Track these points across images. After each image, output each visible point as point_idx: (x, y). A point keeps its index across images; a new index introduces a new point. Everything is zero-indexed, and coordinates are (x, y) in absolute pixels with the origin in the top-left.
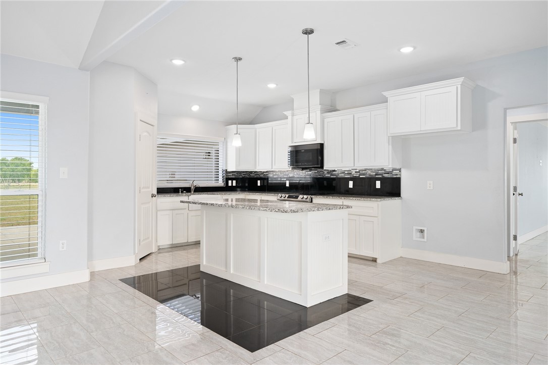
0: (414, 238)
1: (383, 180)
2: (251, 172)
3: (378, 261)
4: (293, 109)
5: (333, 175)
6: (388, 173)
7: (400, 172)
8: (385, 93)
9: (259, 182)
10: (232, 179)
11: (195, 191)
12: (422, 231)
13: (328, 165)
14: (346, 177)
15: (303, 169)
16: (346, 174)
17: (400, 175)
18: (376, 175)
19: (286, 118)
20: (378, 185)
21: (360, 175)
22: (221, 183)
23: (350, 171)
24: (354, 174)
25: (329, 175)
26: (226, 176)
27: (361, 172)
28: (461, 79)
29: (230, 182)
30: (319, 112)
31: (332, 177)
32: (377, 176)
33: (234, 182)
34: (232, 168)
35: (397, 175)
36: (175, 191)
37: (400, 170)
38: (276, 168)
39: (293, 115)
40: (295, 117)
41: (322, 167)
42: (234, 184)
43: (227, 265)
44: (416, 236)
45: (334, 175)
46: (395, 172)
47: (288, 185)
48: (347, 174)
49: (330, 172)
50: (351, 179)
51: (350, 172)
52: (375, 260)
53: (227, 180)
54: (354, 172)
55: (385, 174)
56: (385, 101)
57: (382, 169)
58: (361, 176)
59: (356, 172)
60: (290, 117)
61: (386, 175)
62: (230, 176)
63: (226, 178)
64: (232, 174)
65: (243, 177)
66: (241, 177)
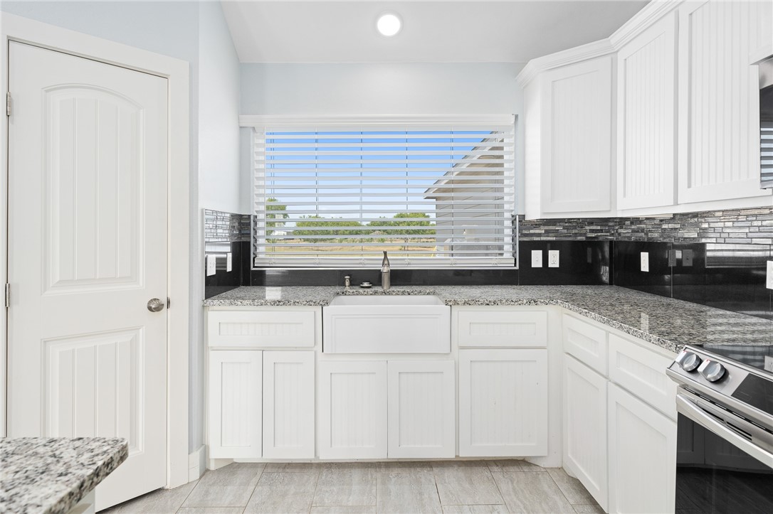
10: (545, 247)
22: (505, 258)
26: (525, 235)
29: (536, 254)
42: (554, 262)
53: (528, 246)
62: (539, 235)
63: (520, 242)
64: (547, 228)
65: (587, 238)
66: (583, 238)
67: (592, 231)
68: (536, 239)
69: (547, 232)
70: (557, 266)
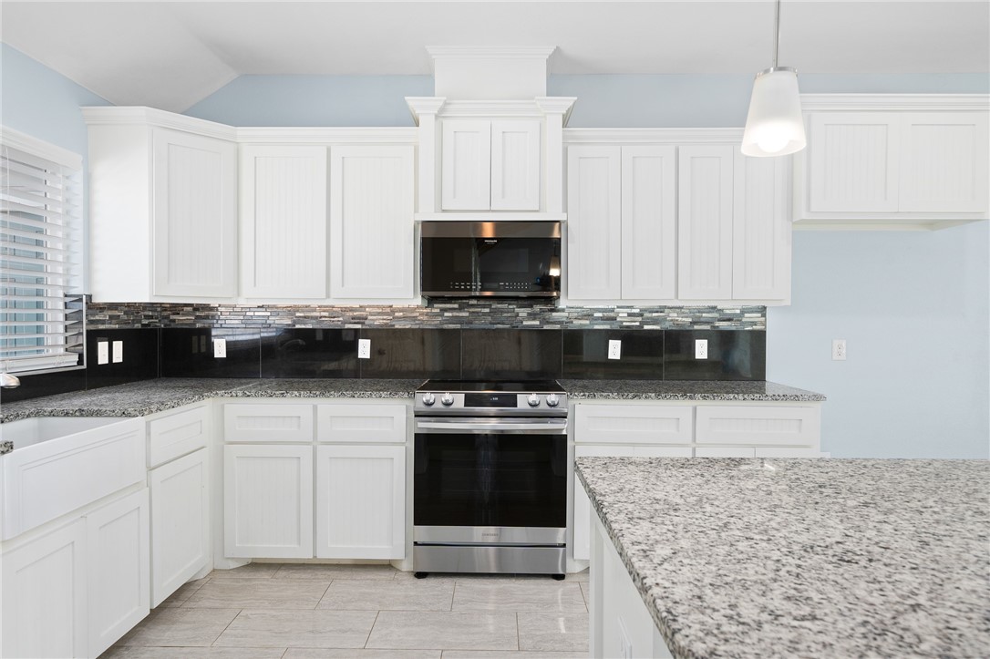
1: (716, 338)
5: (548, 323)
6: (729, 320)
7: (764, 315)
10: (111, 336)
14: (596, 327)
16: (598, 318)
17: (764, 324)
18: (693, 323)
20: (702, 349)
21: (642, 323)
22: (58, 356)
23: (613, 310)
24: (624, 319)
25: (537, 323)
26: (90, 322)
27: (647, 315)
29: (103, 347)
31: (546, 327)
32: (696, 327)
33: (118, 346)
35: (754, 323)
37: (763, 310)
42: (118, 357)
45: (554, 323)
46: (748, 317)
48: (602, 319)
50: (613, 334)
51: (612, 314)
53: (94, 337)
54: (623, 314)
55: (719, 320)
57: (714, 309)
58: (646, 327)
59: (630, 315)
61: (724, 325)
62: (103, 322)
63: (87, 331)
64: (110, 313)
65: (143, 325)
66: (138, 326)
67: (147, 317)
68: (101, 327)
69: (111, 317)
70: (121, 360)
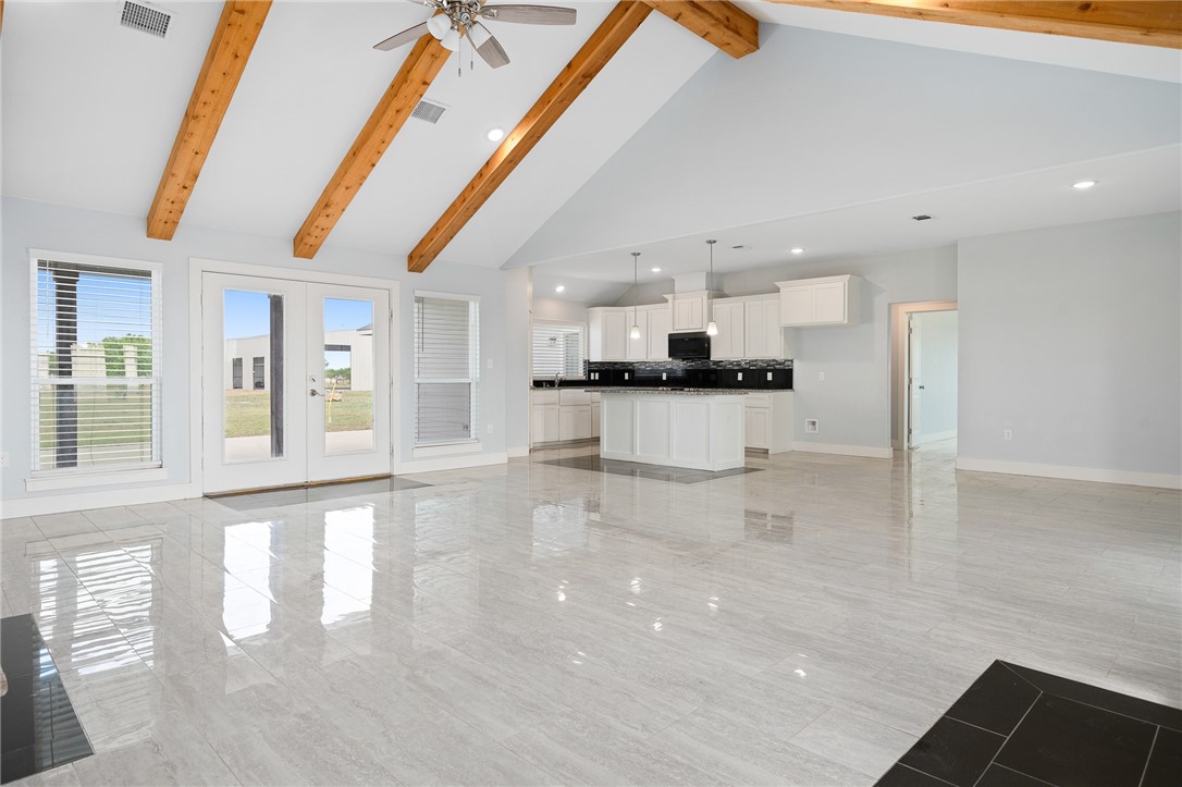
0: (807, 431)
1: (775, 372)
2: (616, 363)
3: (770, 452)
4: (674, 293)
6: (780, 365)
7: (792, 363)
8: (777, 284)
9: (626, 375)
10: (595, 372)
11: (560, 385)
12: (814, 423)
13: (714, 357)
14: (735, 368)
15: (684, 360)
16: (734, 365)
17: (792, 366)
18: (767, 366)
19: (667, 301)
20: (770, 376)
21: (750, 366)
22: (580, 375)
23: (739, 361)
24: (743, 365)
25: (716, 366)
27: (751, 363)
28: (848, 276)
30: (705, 298)
31: (719, 368)
32: (768, 368)
33: (597, 374)
34: (596, 357)
35: (789, 366)
36: (551, 384)
37: (792, 361)
38: (652, 358)
39: (674, 299)
40: (677, 302)
41: (709, 358)
42: (597, 378)
43: (632, 450)
44: (808, 429)
45: (721, 366)
46: (787, 363)
47: (664, 378)
48: (736, 365)
49: (716, 363)
51: (739, 363)
52: (766, 451)
53: (590, 372)
54: (743, 363)
55: (777, 365)
56: (777, 290)
57: (773, 360)
58: (751, 368)
59: (745, 363)
60: (670, 301)
61: (778, 367)
64: (595, 365)
66: (602, 369)
68: (592, 369)
